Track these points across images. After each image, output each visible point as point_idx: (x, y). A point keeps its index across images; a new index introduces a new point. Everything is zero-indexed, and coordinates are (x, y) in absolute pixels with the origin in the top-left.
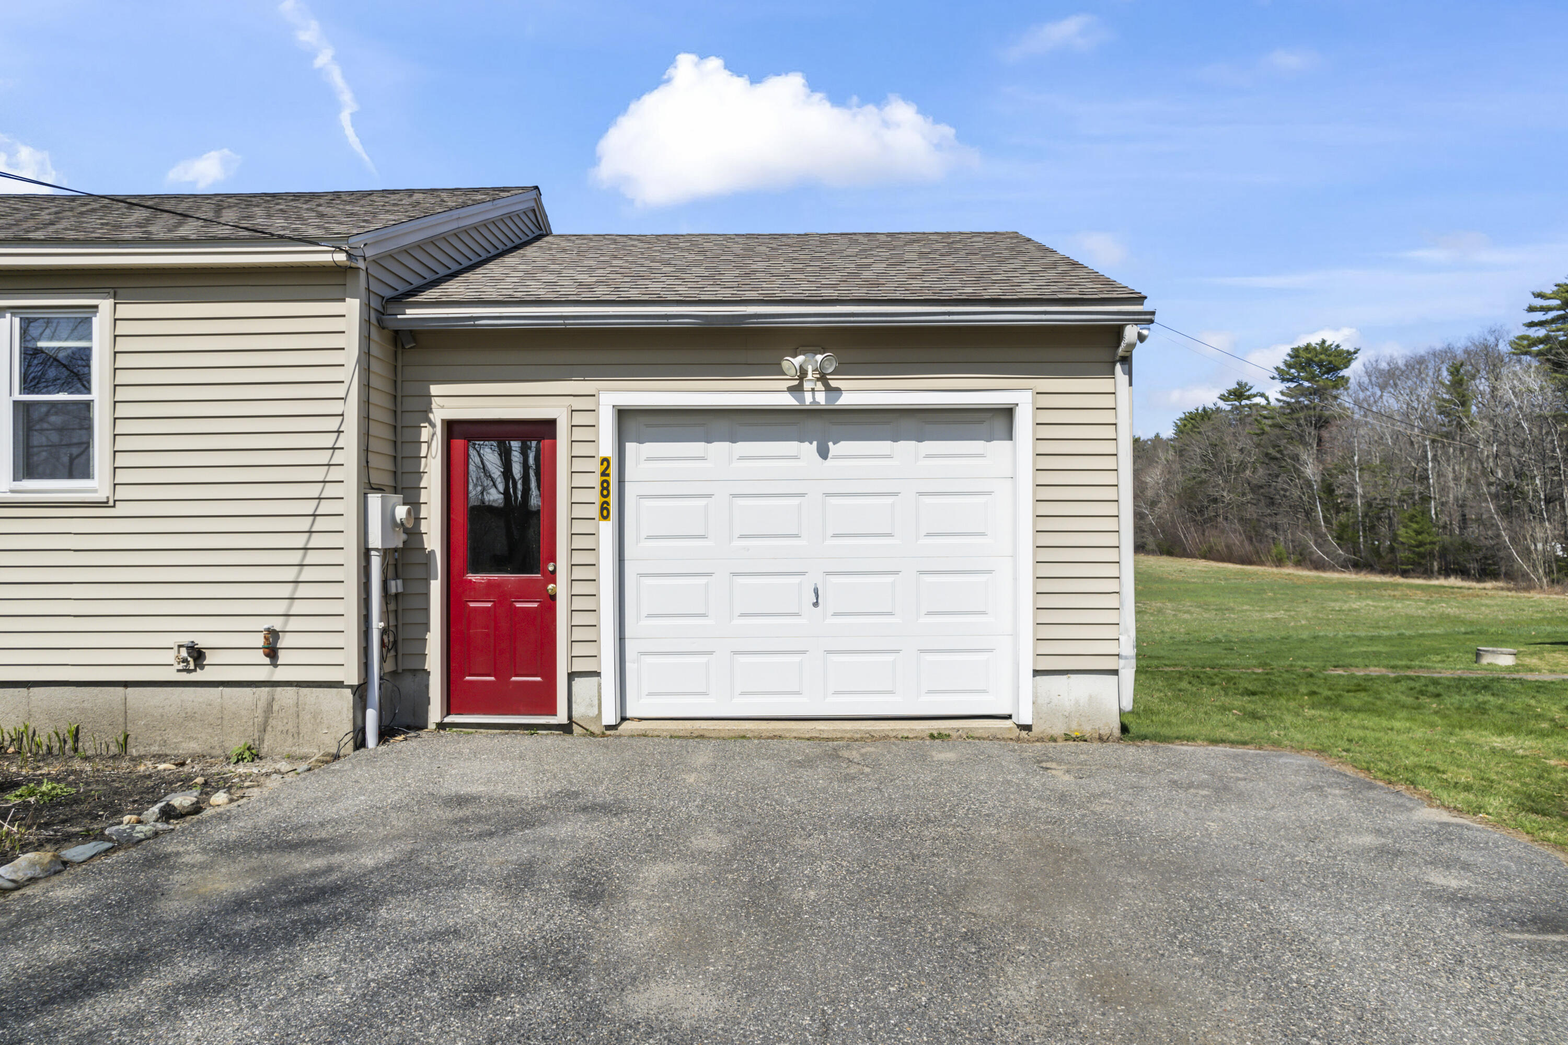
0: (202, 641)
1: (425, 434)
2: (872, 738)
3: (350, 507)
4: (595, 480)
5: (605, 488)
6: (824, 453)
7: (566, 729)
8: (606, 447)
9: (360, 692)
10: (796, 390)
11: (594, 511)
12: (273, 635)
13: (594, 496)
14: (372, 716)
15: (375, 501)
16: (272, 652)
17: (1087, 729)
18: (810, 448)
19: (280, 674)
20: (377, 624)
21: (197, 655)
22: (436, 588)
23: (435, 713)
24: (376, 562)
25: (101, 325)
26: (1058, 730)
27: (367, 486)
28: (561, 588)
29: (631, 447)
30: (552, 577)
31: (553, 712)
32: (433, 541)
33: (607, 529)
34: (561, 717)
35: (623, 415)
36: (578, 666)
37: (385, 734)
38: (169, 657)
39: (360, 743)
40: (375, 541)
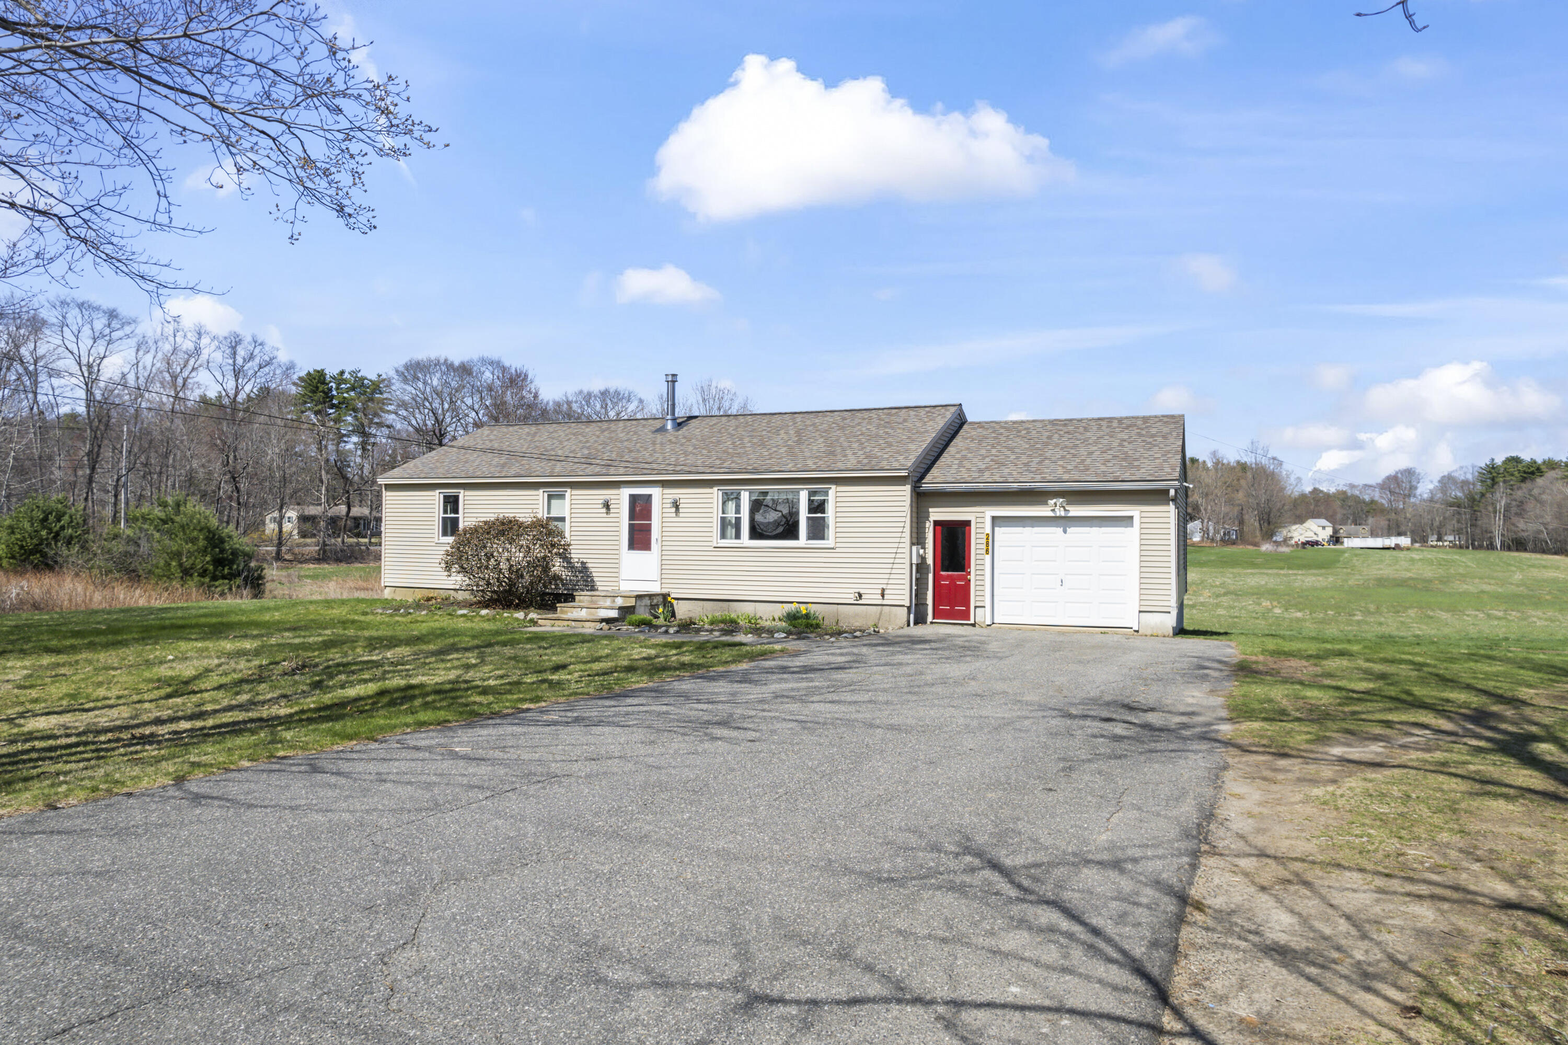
0: (862, 591)
1: (927, 525)
2: (1079, 632)
3: (907, 550)
4: (984, 541)
5: (987, 544)
6: (1065, 532)
7: (973, 625)
8: (988, 530)
9: (909, 608)
10: (1053, 510)
11: (984, 552)
12: (883, 590)
13: (984, 546)
14: (912, 616)
15: (914, 548)
16: (883, 595)
17: (1160, 633)
18: (1060, 530)
19: (885, 602)
20: (914, 588)
21: (860, 595)
22: (931, 576)
23: (930, 618)
24: (914, 567)
25: (831, 493)
26: (1149, 632)
27: (912, 544)
28: (972, 577)
29: (997, 529)
30: (969, 573)
31: (969, 619)
32: (930, 561)
33: (988, 558)
34: (972, 621)
35: (994, 519)
36: (978, 604)
37: (916, 623)
38: (852, 596)
39: (909, 625)
40: (914, 561)
